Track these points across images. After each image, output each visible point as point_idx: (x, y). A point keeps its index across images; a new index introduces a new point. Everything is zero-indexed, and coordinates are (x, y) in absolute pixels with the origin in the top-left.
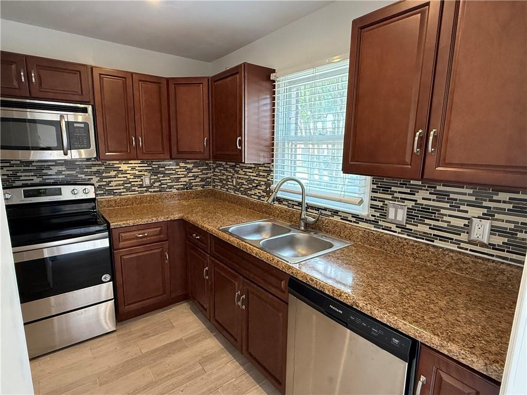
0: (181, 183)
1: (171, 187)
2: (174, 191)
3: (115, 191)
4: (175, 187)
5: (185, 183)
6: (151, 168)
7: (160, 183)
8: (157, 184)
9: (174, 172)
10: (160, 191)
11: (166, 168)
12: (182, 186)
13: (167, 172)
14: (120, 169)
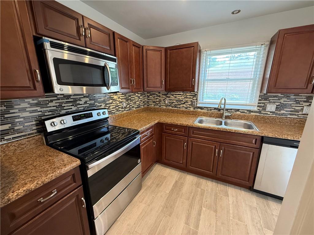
0: (137, 105)
1: (133, 107)
2: (134, 109)
3: (112, 112)
4: (135, 107)
5: (138, 105)
6: (125, 97)
7: (129, 105)
8: (128, 106)
9: (134, 99)
10: (129, 110)
11: (131, 96)
12: (137, 106)
13: (132, 99)
14: (114, 98)
